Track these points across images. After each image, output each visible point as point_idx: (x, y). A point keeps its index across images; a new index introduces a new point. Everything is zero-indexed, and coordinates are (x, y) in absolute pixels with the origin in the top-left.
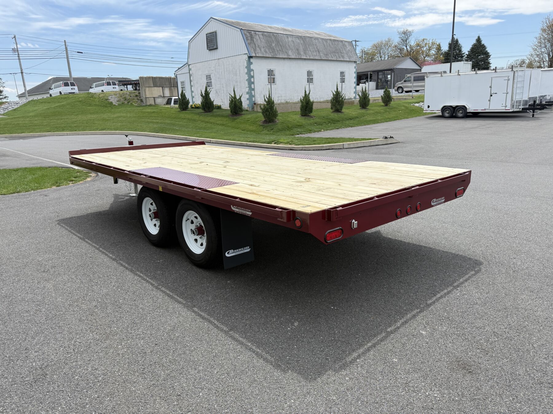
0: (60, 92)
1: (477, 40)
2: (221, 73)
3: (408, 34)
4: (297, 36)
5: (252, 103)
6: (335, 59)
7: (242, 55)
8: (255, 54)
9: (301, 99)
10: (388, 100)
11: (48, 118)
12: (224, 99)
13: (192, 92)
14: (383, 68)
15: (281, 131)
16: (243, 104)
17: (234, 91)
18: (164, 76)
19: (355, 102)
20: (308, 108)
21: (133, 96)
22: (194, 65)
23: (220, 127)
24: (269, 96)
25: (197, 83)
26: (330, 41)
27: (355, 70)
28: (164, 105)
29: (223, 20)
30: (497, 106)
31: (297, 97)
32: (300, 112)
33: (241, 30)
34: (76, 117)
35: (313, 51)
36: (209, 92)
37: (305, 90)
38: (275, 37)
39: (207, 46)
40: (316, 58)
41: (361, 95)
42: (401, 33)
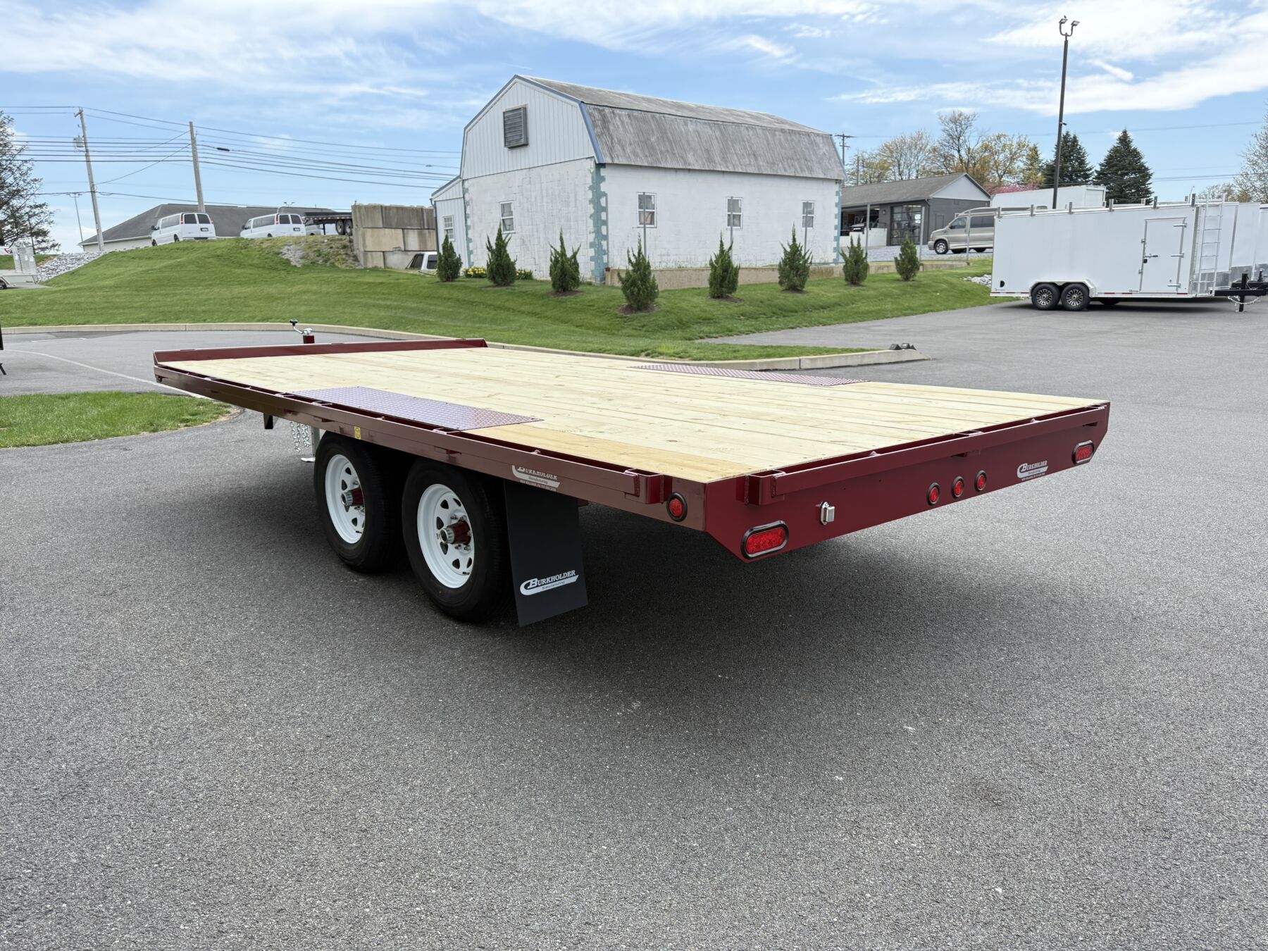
0: (175, 236)
1: (1120, 139)
2: (533, 200)
3: (963, 123)
4: (706, 121)
5: (603, 267)
6: (793, 174)
7: (583, 160)
8: (612, 158)
9: (711, 260)
10: (910, 266)
11: (145, 291)
12: (539, 258)
13: (469, 240)
14: (905, 197)
15: (664, 329)
16: (582, 270)
17: (561, 239)
18: (407, 204)
19: (835, 271)
20: (726, 282)
21: (338, 248)
22: (474, 180)
23: (528, 319)
24: (640, 253)
25: (481, 221)
26: (782, 134)
27: (836, 199)
28: (407, 268)
29: (542, 82)
30: (1157, 285)
31: (704, 256)
32: (708, 290)
33: (582, 104)
34: (206, 291)
35: (743, 155)
36: (507, 240)
37: (721, 241)
38: (657, 121)
39: (505, 138)
40: (750, 170)
41: (848, 255)
42: (947, 120)
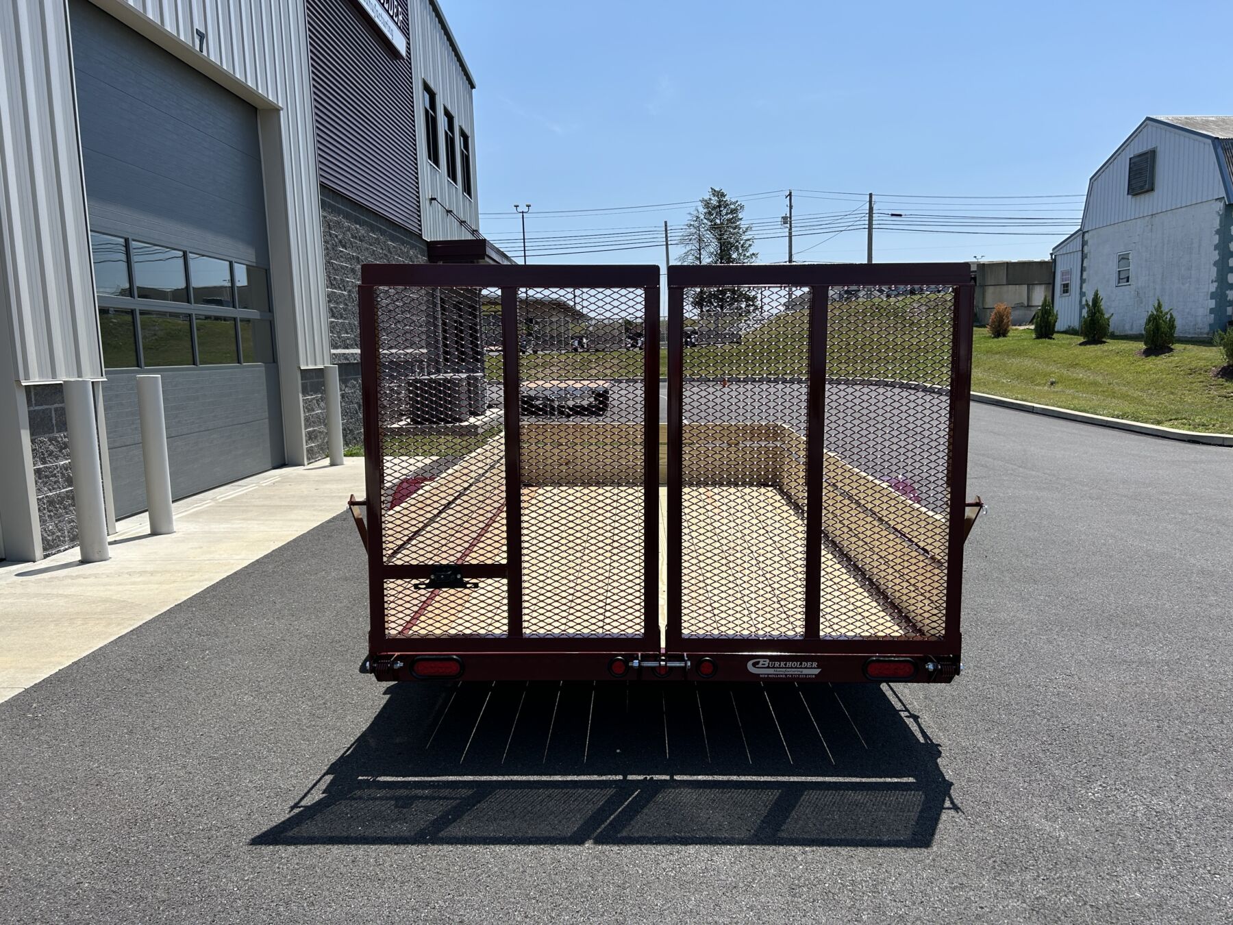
2: (1153, 248)
5: (1225, 320)
7: (1211, 202)
13: (1082, 294)
22: (1094, 232)
25: (1097, 273)
33: (1216, 140)
39: (1129, 184)
